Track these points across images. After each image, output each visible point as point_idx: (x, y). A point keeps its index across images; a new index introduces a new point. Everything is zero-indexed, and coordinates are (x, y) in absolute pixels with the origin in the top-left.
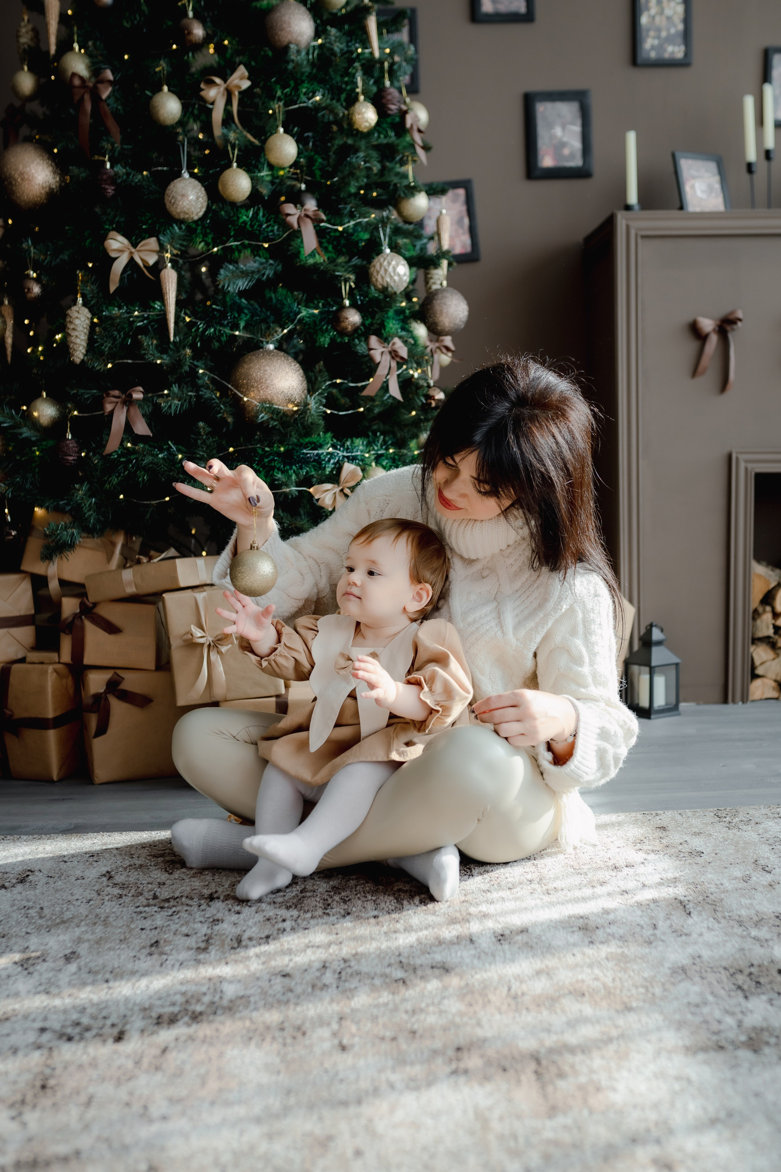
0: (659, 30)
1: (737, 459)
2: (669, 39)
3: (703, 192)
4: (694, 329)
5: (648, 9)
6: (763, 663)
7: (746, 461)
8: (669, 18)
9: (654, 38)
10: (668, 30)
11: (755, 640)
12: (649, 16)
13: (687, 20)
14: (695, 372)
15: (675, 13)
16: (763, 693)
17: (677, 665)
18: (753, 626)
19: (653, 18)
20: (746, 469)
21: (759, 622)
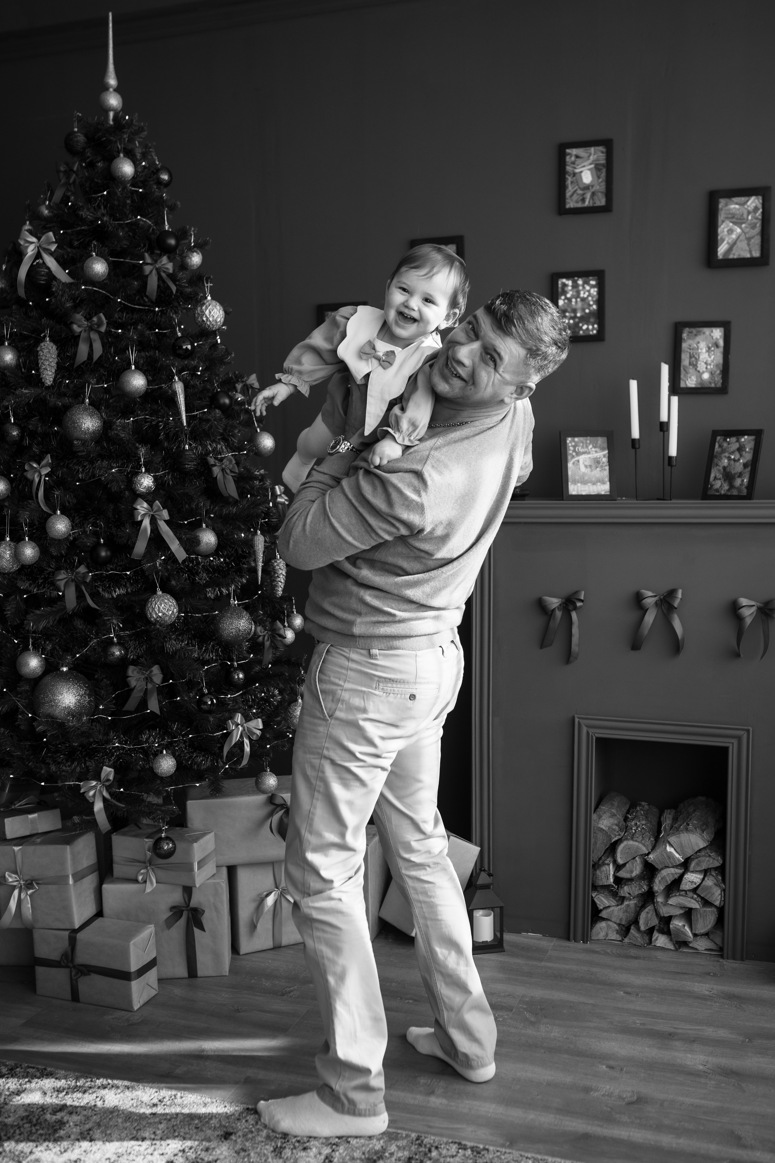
0: (574, 311)
1: (579, 723)
2: (585, 319)
3: (586, 466)
4: (541, 606)
5: (564, 293)
6: (606, 908)
7: (588, 726)
8: (583, 300)
9: (571, 318)
10: (583, 310)
11: (595, 888)
12: (566, 298)
13: (601, 301)
14: (544, 642)
15: (589, 295)
16: (607, 935)
17: (501, 908)
18: (594, 875)
19: (570, 300)
20: (588, 733)
21: (598, 872)
